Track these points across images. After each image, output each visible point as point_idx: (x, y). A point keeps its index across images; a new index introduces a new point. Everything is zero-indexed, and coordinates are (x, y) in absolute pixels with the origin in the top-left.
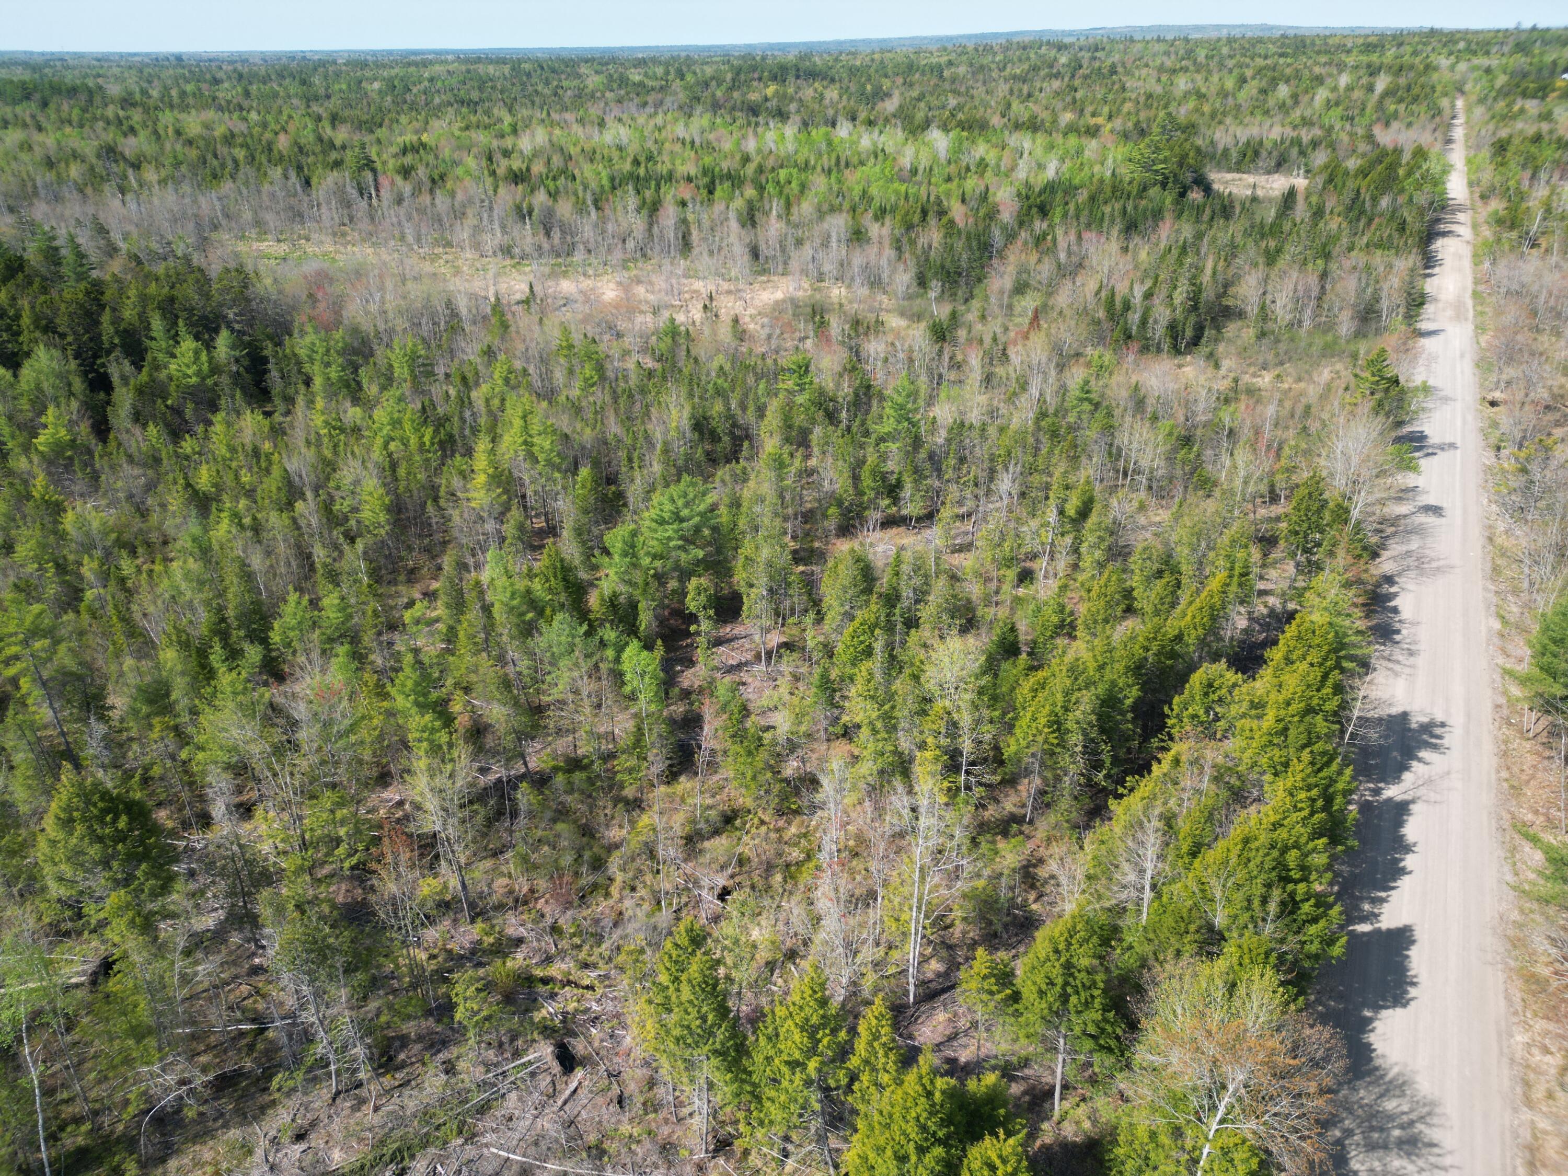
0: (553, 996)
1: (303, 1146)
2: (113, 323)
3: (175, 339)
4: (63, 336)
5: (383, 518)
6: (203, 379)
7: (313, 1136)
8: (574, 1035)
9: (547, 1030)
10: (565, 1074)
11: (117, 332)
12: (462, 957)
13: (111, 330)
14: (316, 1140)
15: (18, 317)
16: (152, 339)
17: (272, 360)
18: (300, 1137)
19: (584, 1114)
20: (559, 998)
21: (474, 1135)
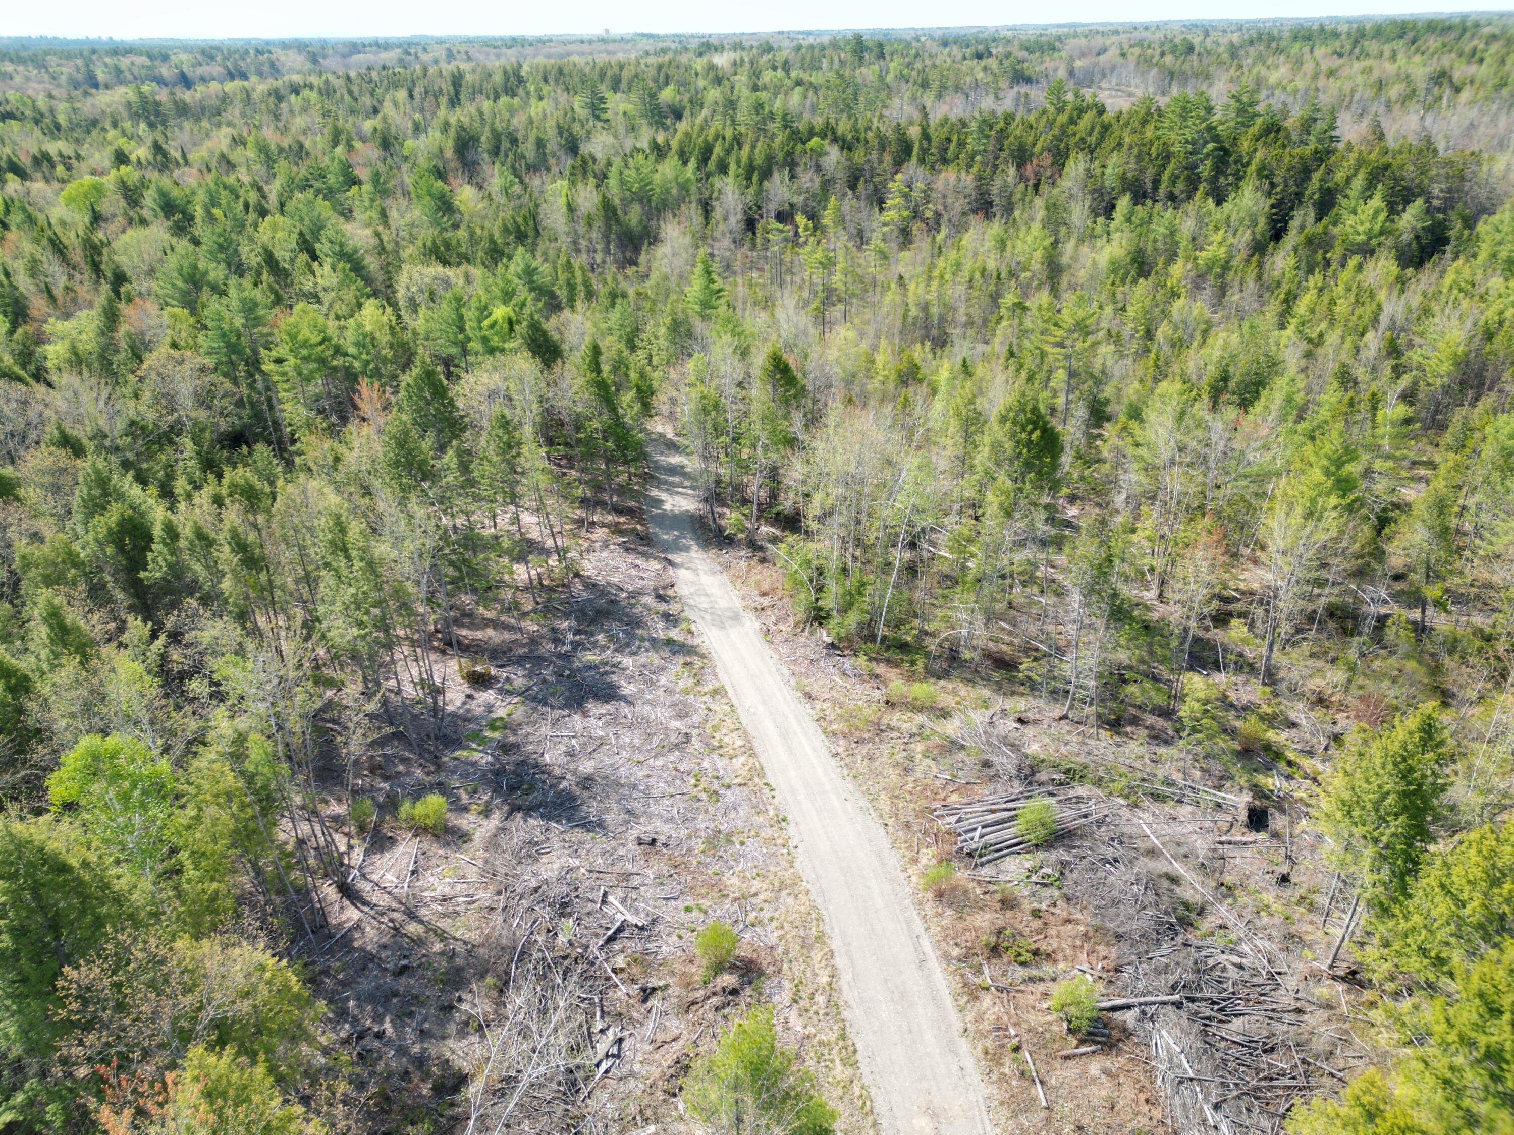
0: (1289, 777)
1: (1018, 725)
2: (1321, 180)
3: (1367, 198)
4: (1273, 185)
5: (1446, 367)
6: (1370, 238)
7: (1030, 727)
8: (1282, 811)
9: (1258, 791)
10: (1247, 826)
11: (1320, 189)
12: (1232, 705)
13: (1317, 185)
14: (1030, 731)
15: (1248, 164)
16: (1346, 196)
17: (1453, 243)
18: (1021, 721)
19: (1238, 861)
20: (1293, 782)
21: (1137, 806)
